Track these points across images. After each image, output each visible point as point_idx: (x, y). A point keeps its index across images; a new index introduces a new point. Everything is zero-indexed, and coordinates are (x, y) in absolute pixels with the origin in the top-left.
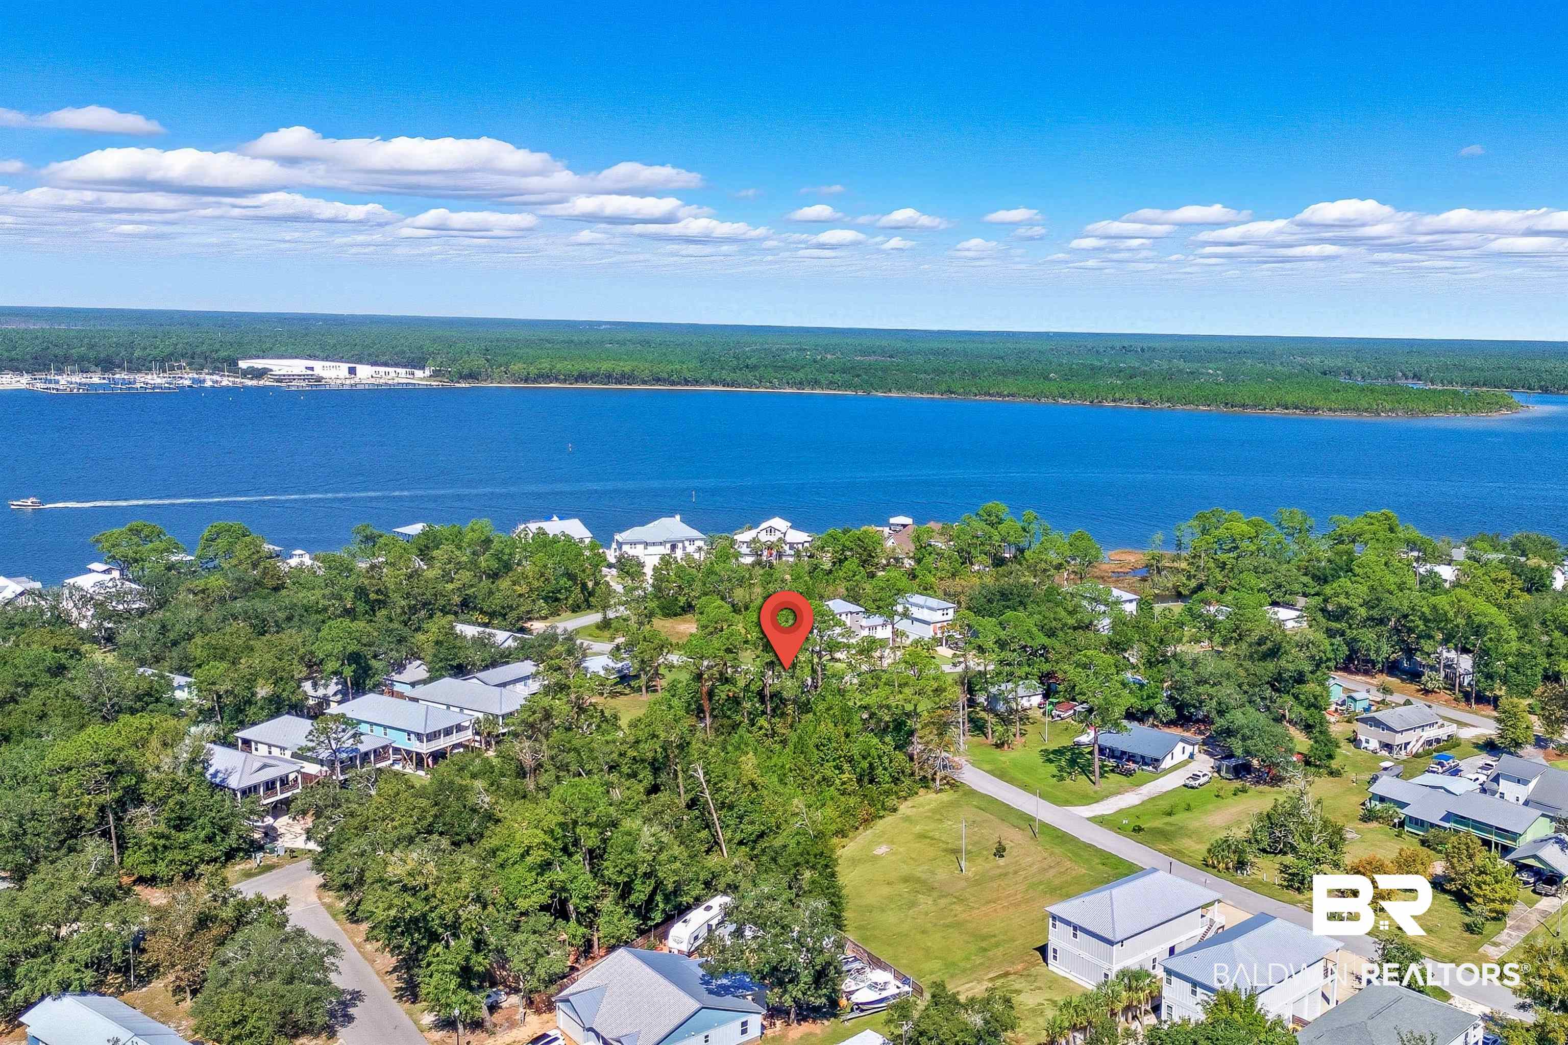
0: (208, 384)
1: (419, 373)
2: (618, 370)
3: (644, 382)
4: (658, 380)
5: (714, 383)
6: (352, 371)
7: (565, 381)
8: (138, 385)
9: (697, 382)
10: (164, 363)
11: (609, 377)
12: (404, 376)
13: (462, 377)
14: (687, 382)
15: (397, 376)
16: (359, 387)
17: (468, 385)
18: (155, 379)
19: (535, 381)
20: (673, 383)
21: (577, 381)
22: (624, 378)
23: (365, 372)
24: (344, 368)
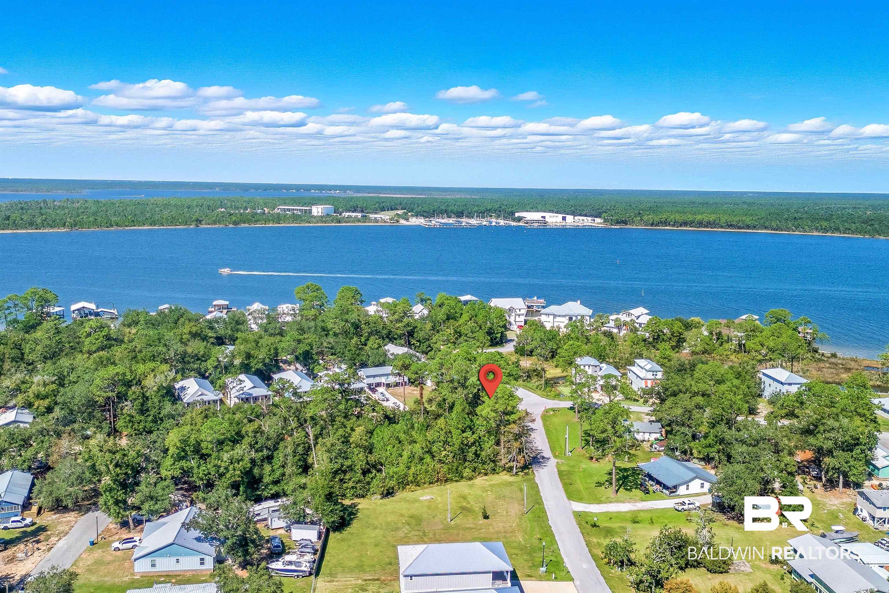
0: (494, 224)
1: (598, 220)
2: (706, 219)
3: (722, 227)
4: (730, 226)
5: (766, 228)
6: (564, 219)
7: (674, 226)
8: (463, 224)
9: (755, 227)
10: (483, 213)
11: (700, 224)
12: (590, 221)
13: (618, 222)
14: (748, 227)
15: (586, 221)
16: (567, 227)
17: (618, 227)
18: (474, 222)
19: (657, 225)
20: (739, 228)
21: (681, 225)
22: (709, 224)
23: (570, 219)
24: (560, 216)
